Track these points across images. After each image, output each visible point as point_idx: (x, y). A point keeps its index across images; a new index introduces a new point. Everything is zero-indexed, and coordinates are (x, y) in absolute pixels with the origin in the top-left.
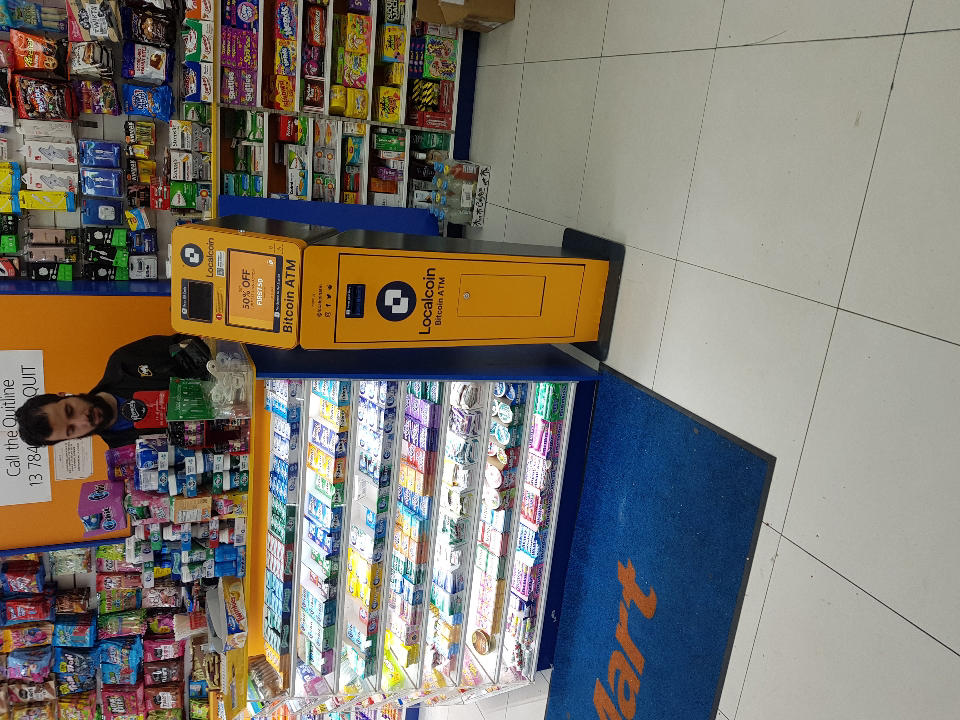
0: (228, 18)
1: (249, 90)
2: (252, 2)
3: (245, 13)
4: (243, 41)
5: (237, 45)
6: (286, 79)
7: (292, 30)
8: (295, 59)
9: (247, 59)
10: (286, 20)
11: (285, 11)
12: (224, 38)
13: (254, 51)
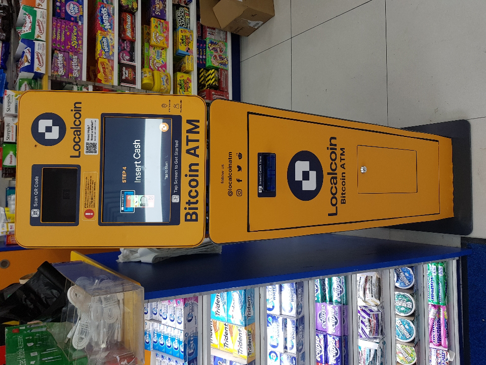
0: (59, 11)
1: (76, 68)
2: (78, 2)
3: (72, 9)
4: (71, 30)
5: (66, 33)
6: (106, 61)
7: (111, 25)
8: (113, 47)
9: (74, 43)
10: (105, 17)
11: (104, 11)
12: (55, 27)
13: (79, 38)
